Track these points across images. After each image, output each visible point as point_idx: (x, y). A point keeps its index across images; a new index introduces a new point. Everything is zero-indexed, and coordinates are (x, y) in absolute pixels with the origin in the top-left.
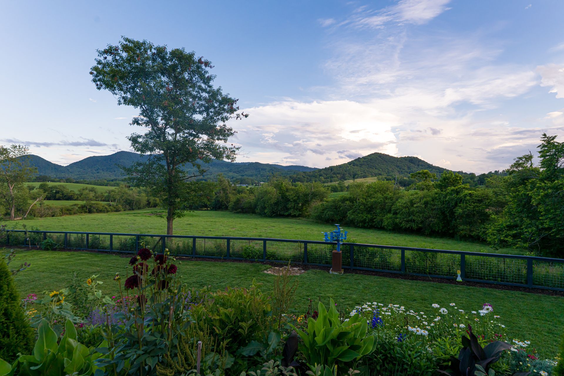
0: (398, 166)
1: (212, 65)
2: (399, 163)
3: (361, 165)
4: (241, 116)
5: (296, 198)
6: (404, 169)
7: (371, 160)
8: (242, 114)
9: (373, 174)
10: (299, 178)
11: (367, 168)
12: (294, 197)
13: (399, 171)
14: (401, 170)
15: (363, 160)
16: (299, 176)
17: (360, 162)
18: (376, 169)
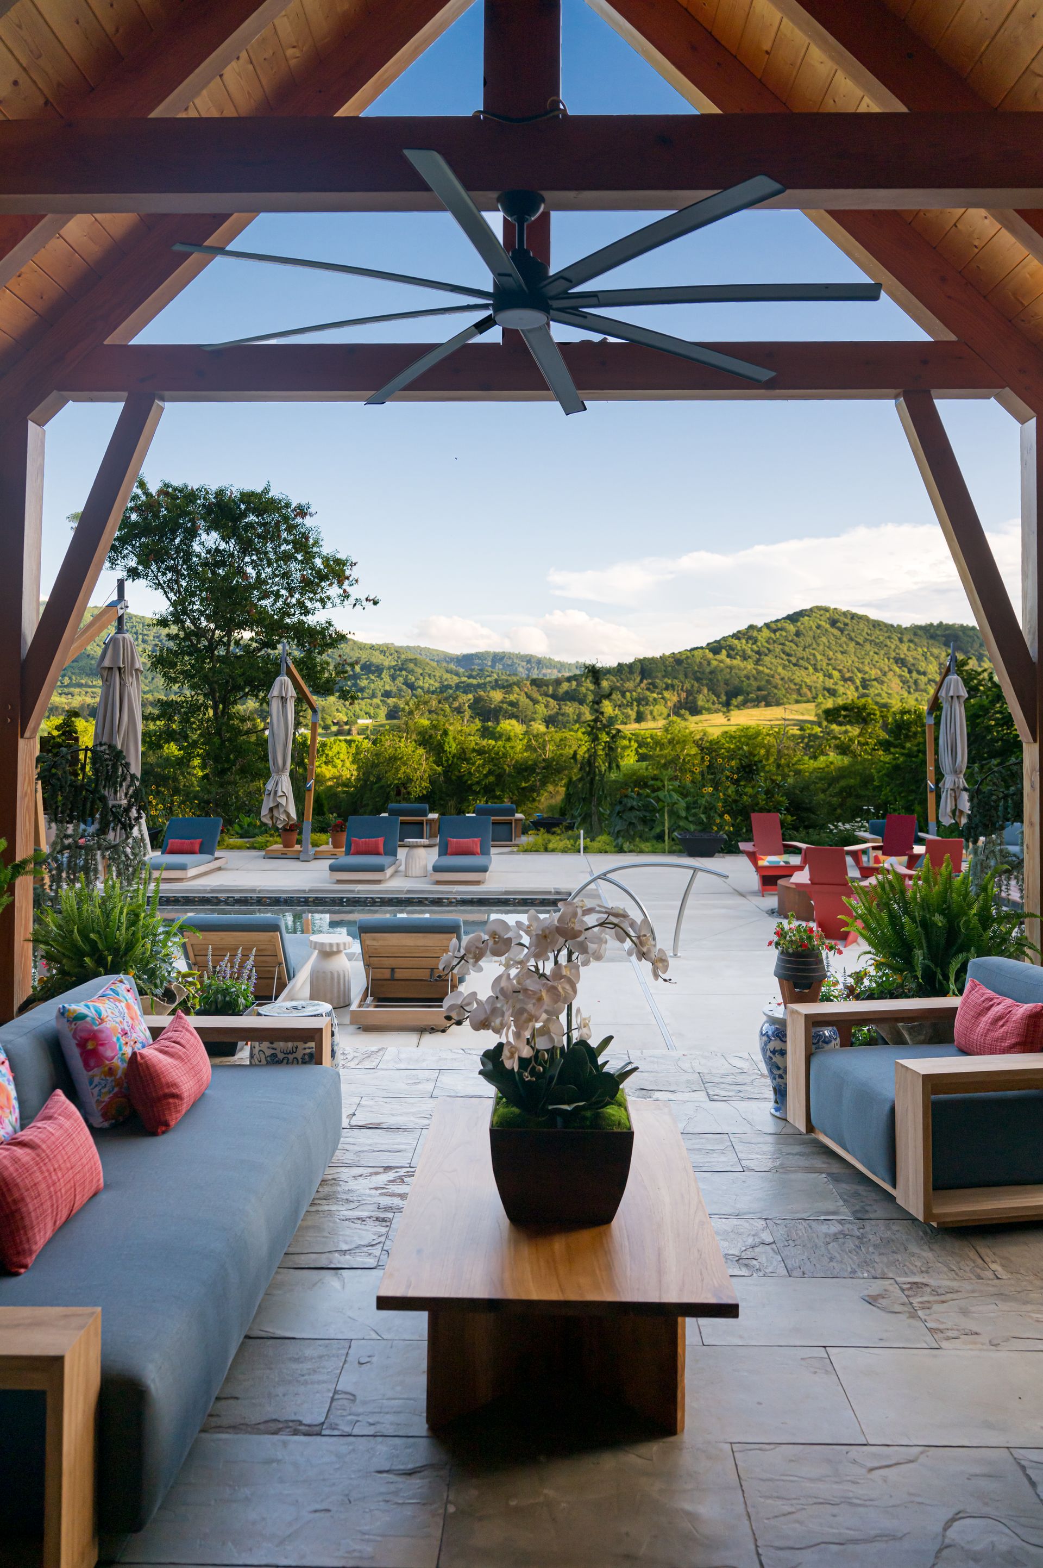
0: (901, 662)
1: (312, 510)
2: (904, 647)
3: (758, 653)
4: (364, 603)
5: (491, 779)
6: (924, 674)
7: (798, 634)
8: (367, 600)
9: (805, 690)
10: (512, 704)
11: (784, 667)
12: (486, 776)
13: (904, 682)
14: (915, 675)
15: (766, 633)
16: (512, 698)
17: (755, 642)
18: (816, 670)
